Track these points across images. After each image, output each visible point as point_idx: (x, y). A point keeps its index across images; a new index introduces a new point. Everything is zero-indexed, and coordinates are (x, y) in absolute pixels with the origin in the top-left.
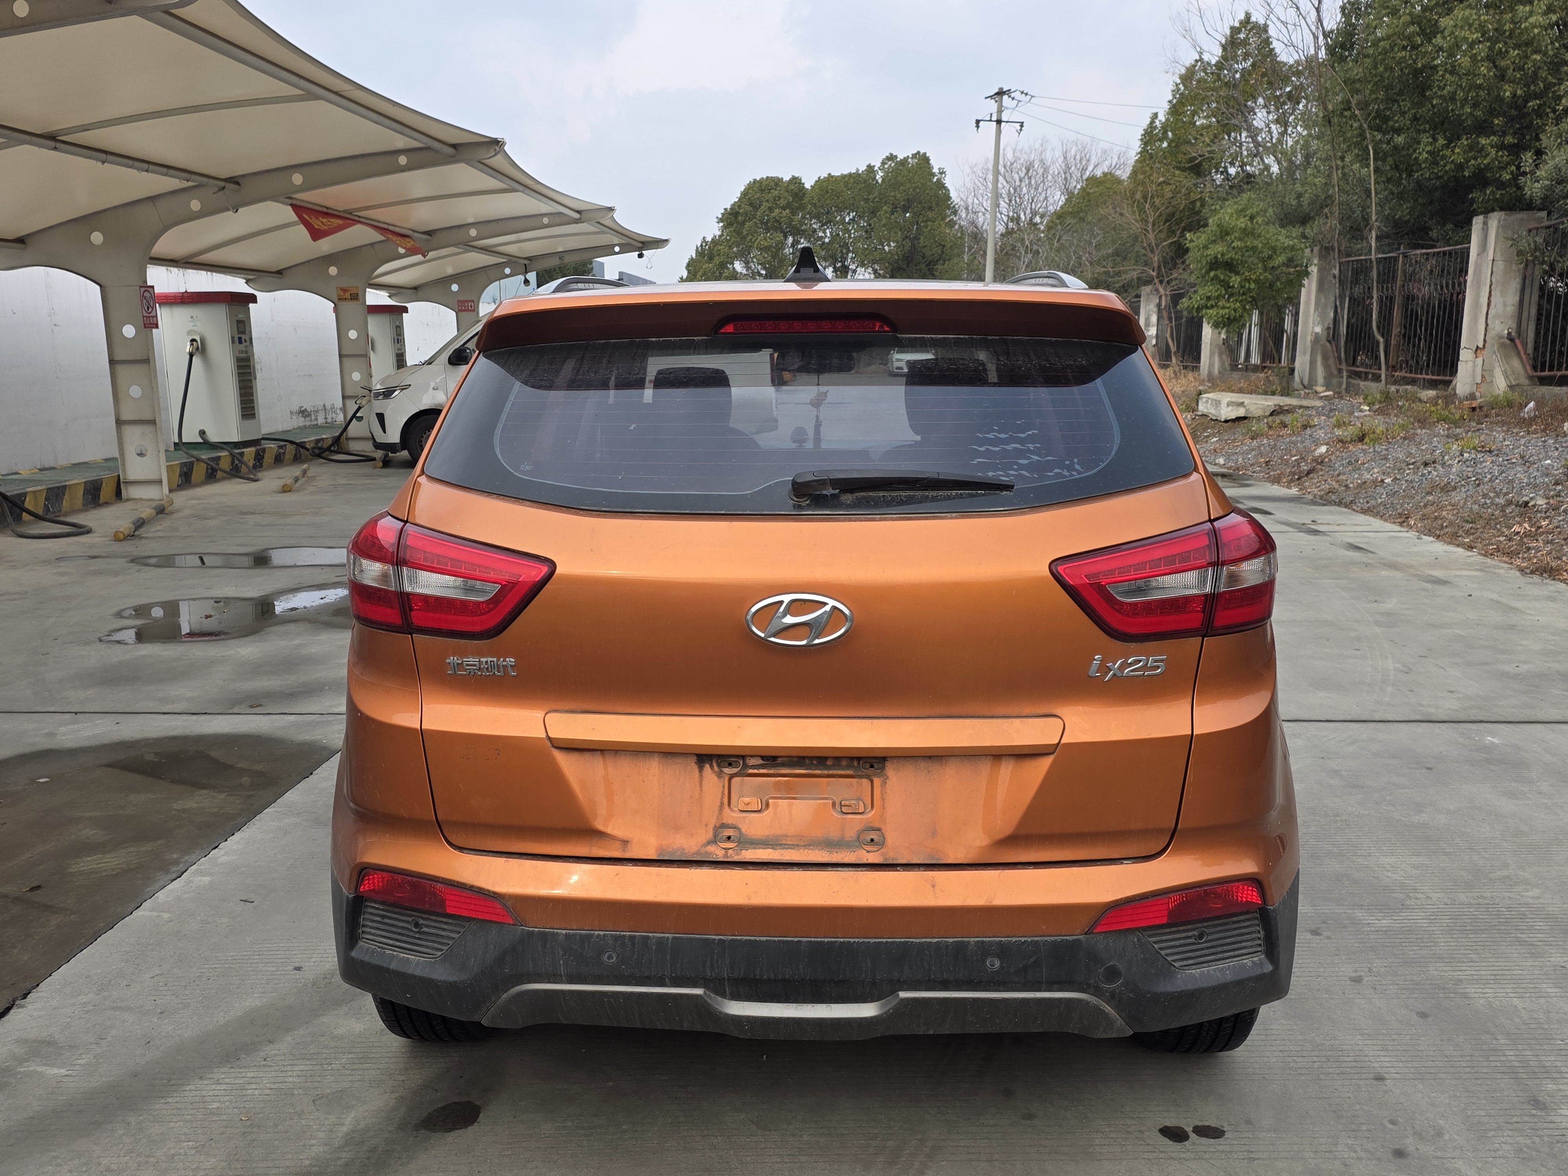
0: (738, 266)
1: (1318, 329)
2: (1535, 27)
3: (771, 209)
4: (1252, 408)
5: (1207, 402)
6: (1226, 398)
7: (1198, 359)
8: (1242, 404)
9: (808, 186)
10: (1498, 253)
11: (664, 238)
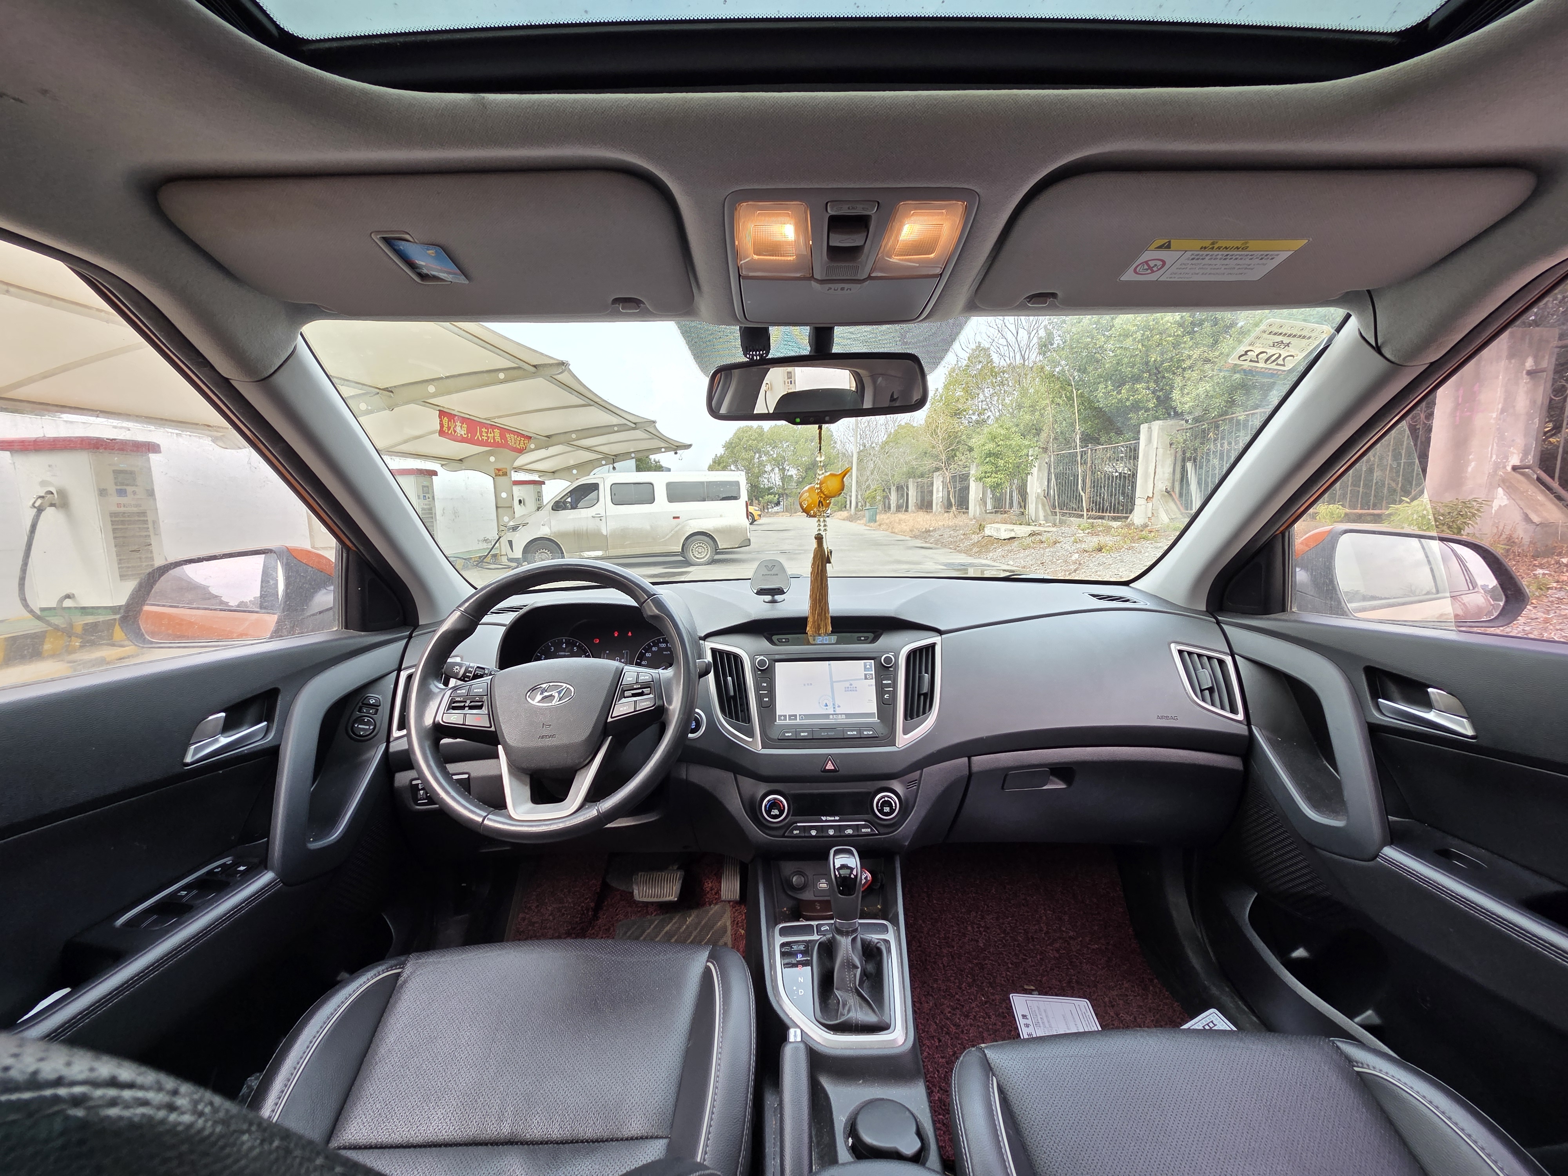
0: (733, 467)
1: (1039, 491)
2: (1168, 322)
3: (748, 441)
4: (1018, 532)
5: (991, 529)
6: (1003, 527)
7: (967, 508)
8: (1013, 530)
9: (765, 430)
10: (1159, 444)
11: (689, 443)
